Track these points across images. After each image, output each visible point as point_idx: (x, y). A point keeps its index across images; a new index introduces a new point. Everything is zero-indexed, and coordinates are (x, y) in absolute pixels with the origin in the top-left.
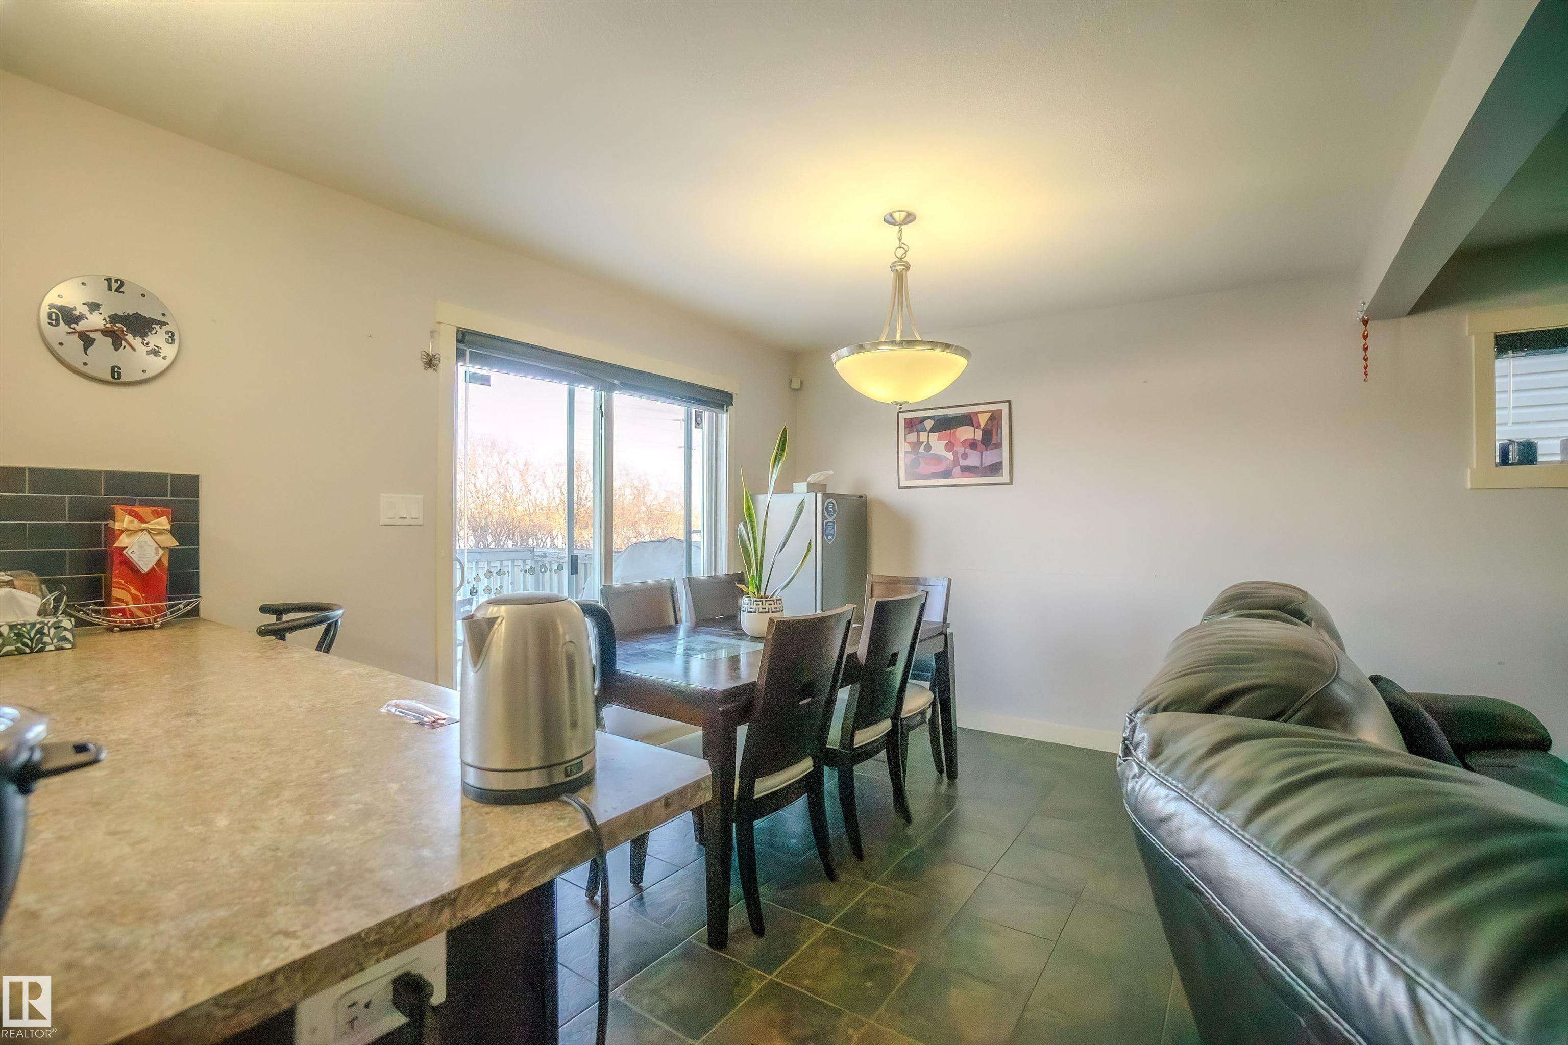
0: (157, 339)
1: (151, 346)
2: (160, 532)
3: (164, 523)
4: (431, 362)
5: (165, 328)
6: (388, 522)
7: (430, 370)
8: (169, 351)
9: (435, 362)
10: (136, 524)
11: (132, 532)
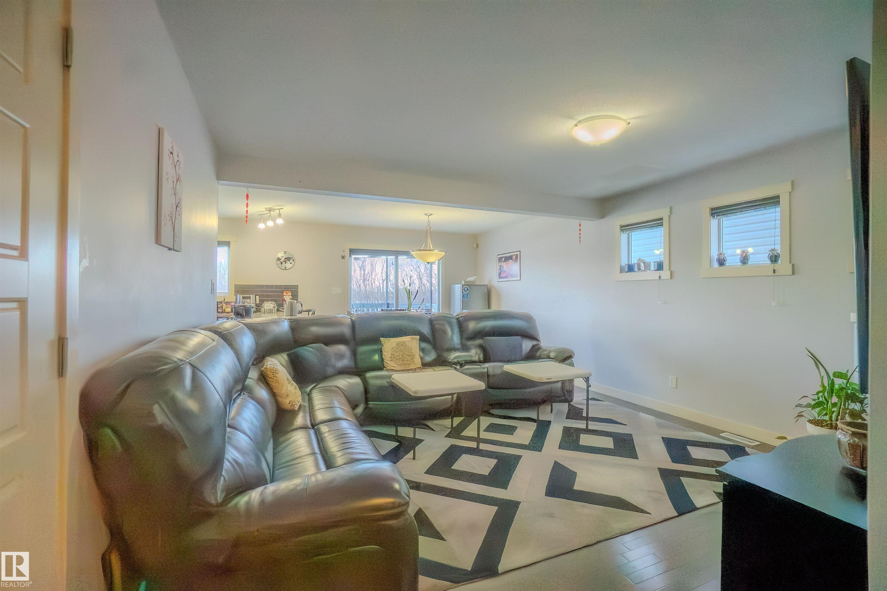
0: (291, 261)
1: (290, 262)
2: (290, 295)
3: (290, 294)
4: (343, 257)
5: (292, 259)
6: (334, 294)
7: (343, 259)
8: (293, 263)
9: (344, 257)
10: (286, 294)
11: (286, 295)
